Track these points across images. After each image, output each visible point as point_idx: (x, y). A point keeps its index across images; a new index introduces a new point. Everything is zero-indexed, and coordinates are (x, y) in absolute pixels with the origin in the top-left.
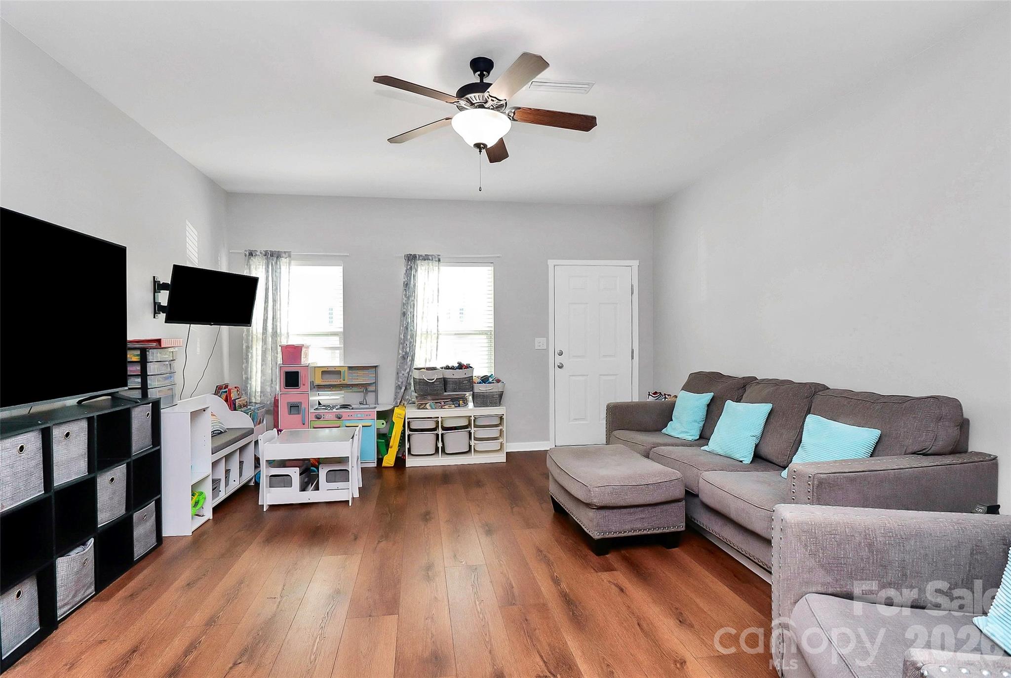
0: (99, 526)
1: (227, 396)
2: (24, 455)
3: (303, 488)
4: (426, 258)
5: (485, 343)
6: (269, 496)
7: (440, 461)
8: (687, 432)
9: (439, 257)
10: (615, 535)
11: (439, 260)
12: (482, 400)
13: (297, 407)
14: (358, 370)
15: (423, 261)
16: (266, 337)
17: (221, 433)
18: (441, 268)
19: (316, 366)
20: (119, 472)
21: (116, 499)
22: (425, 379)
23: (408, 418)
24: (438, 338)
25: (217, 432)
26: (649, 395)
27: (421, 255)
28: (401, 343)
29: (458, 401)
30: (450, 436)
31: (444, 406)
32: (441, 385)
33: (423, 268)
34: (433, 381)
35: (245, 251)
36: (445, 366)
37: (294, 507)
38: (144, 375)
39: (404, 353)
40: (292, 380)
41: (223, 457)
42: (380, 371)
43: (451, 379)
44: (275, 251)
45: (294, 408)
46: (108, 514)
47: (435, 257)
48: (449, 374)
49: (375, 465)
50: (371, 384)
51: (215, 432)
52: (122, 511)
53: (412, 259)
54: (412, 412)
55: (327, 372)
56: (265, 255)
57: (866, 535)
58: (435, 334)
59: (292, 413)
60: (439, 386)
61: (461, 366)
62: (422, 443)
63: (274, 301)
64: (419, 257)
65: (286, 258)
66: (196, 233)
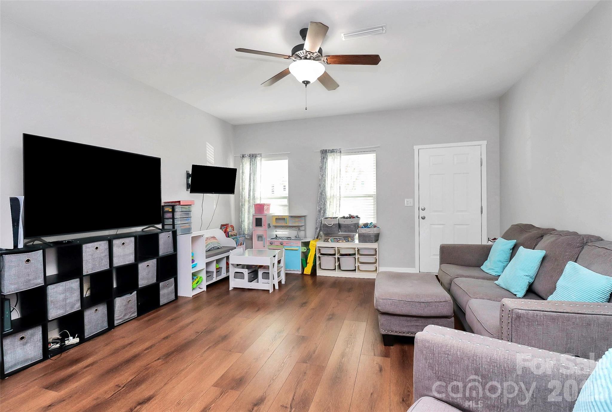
0: (139, 287)
1: (225, 230)
2: (98, 251)
3: (250, 281)
4: (332, 151)
5: (372, 202)
6: (234, 283)
7: (338, 274)
8: (492, 269)
9: (340, 150)
10: (396, 334)
11: (341, 152)
12: (364, 238)
13: (261, 238)
14: (295, 218)
15: (331, 153)
16: (250, 200)
17: (219, 248)
18: (342, 157)
19: (273, 215)
20: (153, 263)
21: (150, 275)
22: (326, 224)
23: (318, 247)
24: (340, 199)
25: (216, 248)
26: (489, 240)
27: (330, 150)
28: (318, 203)
29: (348, 239)
30: (343, 259)
31: (339, 241)
32: (336, 228)
33: (331, 157)
34: (331, 225)
35: (241, 155)
36: (342, 217)
37: (245, 290)
38: (173, 218)
39: (319, 209)
40: (258, 222)
41: (214, 260)
42: (307, 218)
43: (343, 225)
44: (254, 154)
45: (260, 237)
46: (146, 281)
47: (338, 150)
48: (342, 222)
49: (300, 273)
50: (302, 226)
51: (214, 248)
52: (154, 280)
53: (324, 152)
54: (321, 244)
55: (279, 219)
56: (250, 156)
57: (473, 360)
58: (338, 197)
59: (259, 240)
60: (335, 228)
61: (351, 217)
62: (328, 262)
63: (254, 180)
64: (328, 151)
65: (259, 157)
66: (213, 148)
